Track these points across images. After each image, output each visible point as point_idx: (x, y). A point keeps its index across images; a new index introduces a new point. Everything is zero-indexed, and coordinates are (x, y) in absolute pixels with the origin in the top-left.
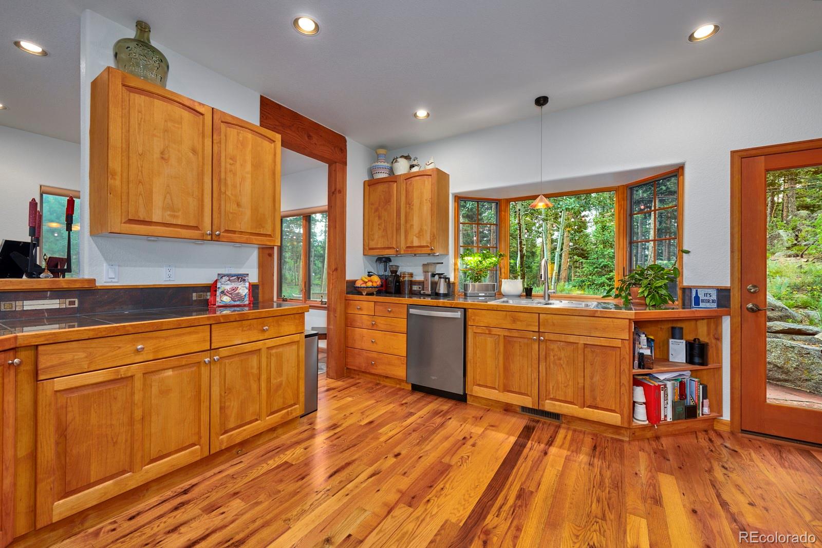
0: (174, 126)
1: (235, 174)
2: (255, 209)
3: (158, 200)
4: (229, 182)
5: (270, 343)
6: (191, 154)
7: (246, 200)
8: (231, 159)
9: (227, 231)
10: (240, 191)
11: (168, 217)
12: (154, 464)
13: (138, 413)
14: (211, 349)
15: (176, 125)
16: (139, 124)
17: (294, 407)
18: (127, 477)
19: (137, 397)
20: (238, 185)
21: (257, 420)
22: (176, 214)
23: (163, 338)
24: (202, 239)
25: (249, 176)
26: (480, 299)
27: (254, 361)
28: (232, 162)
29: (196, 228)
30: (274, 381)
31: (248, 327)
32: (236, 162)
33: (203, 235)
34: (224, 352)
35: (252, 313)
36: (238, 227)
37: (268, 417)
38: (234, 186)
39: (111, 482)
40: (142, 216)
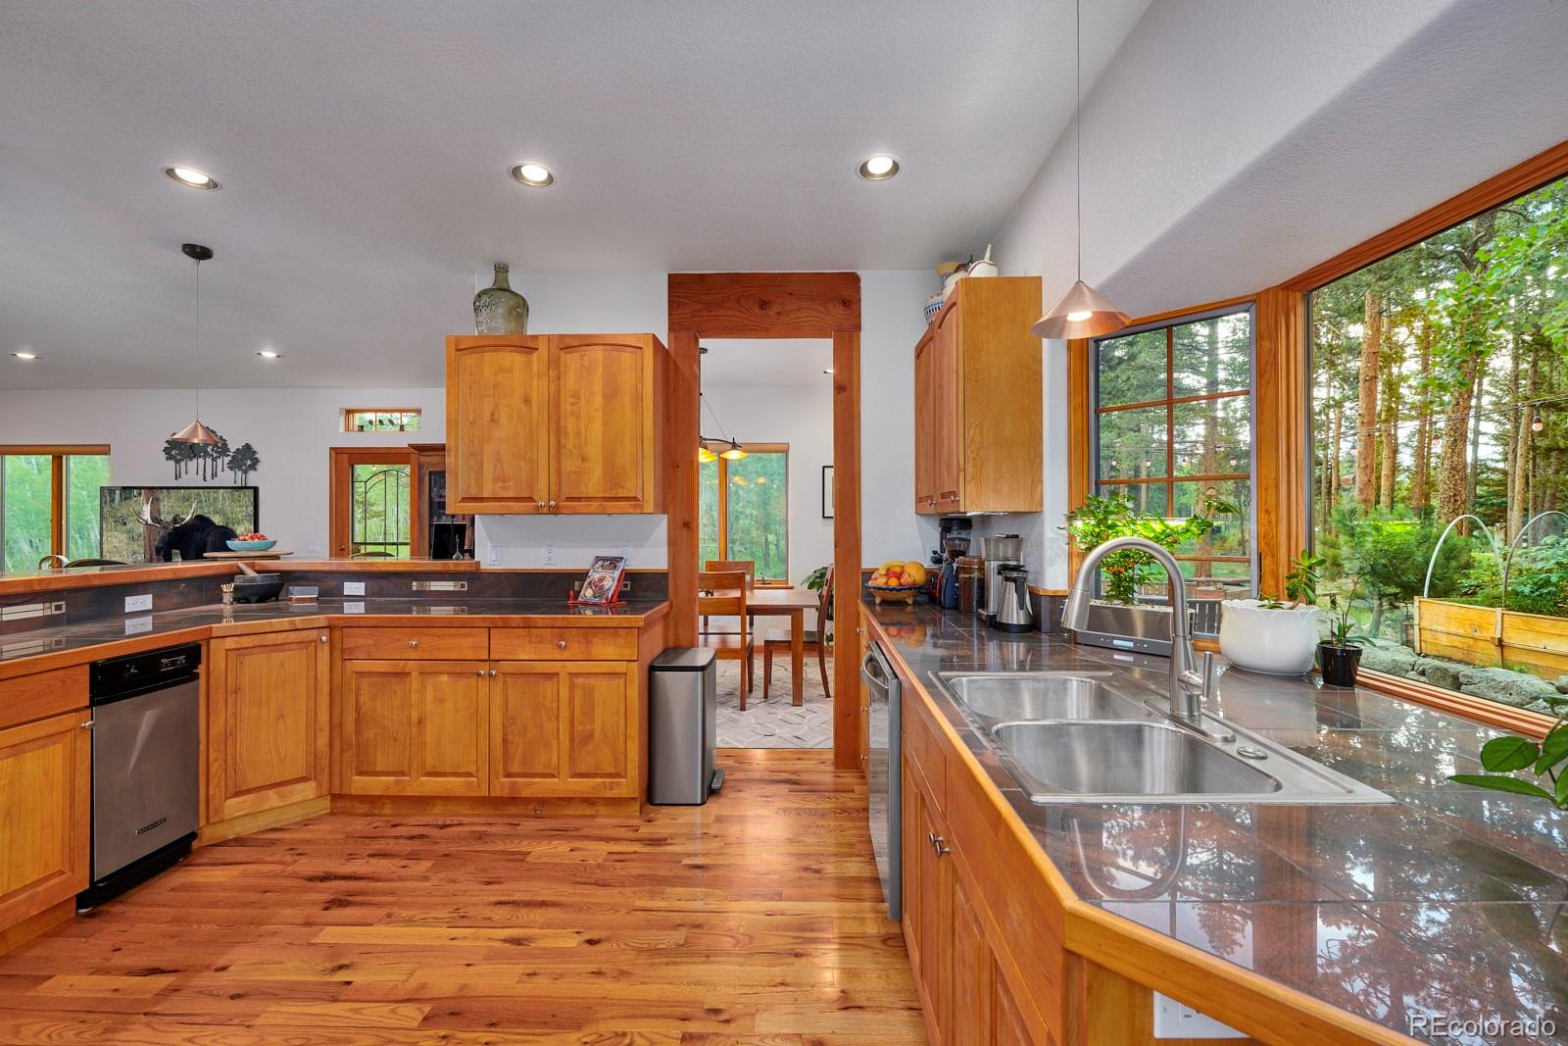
0: (504, 377)
1: (578, 417)
2: (609, 461)
3: (488, 471)
4: (570, 429)
5: (572, 667)
6: (523, 405)
7: (594, 451)
8: (573, 396)
9: (569, 499)
10: (586, 439)
11: (499, 491)
12: (430, 778)
13: (415, 716)
14: (489, 660)
15: (507, 375)
16: (470, 388)
17: (616, 780)
18: (405, 781)
19: (414, 698)
20: (583, 431)
21: (553, 776)
22: (507, 484)
23: (436, 636)
24: (538, 511)
25: (600, 413)
26: (1116, 657)
27: (548, 688)
28: (573, 400)
29: (530, 499)
30: (579, 728)
31: (539, 639)
32: (579, 398)
33: (537, 508)
34: (506, 667)
35: (542, 618)
36: (583, 491)
37: (572, 777)
38: (578, 434)
39: (392, 778)
40: (474, 493)
